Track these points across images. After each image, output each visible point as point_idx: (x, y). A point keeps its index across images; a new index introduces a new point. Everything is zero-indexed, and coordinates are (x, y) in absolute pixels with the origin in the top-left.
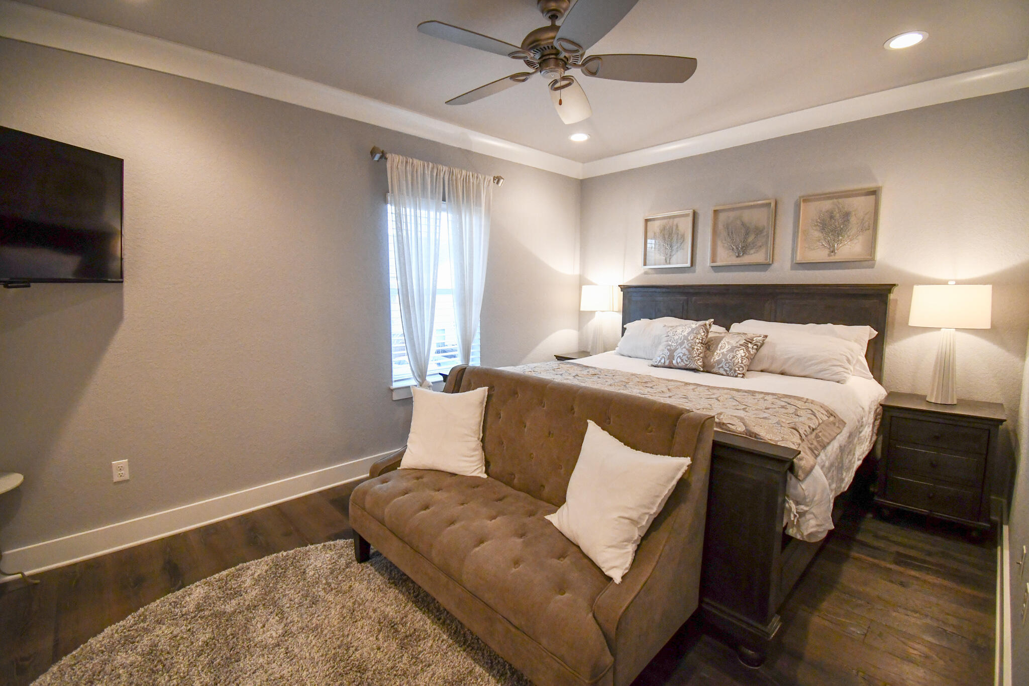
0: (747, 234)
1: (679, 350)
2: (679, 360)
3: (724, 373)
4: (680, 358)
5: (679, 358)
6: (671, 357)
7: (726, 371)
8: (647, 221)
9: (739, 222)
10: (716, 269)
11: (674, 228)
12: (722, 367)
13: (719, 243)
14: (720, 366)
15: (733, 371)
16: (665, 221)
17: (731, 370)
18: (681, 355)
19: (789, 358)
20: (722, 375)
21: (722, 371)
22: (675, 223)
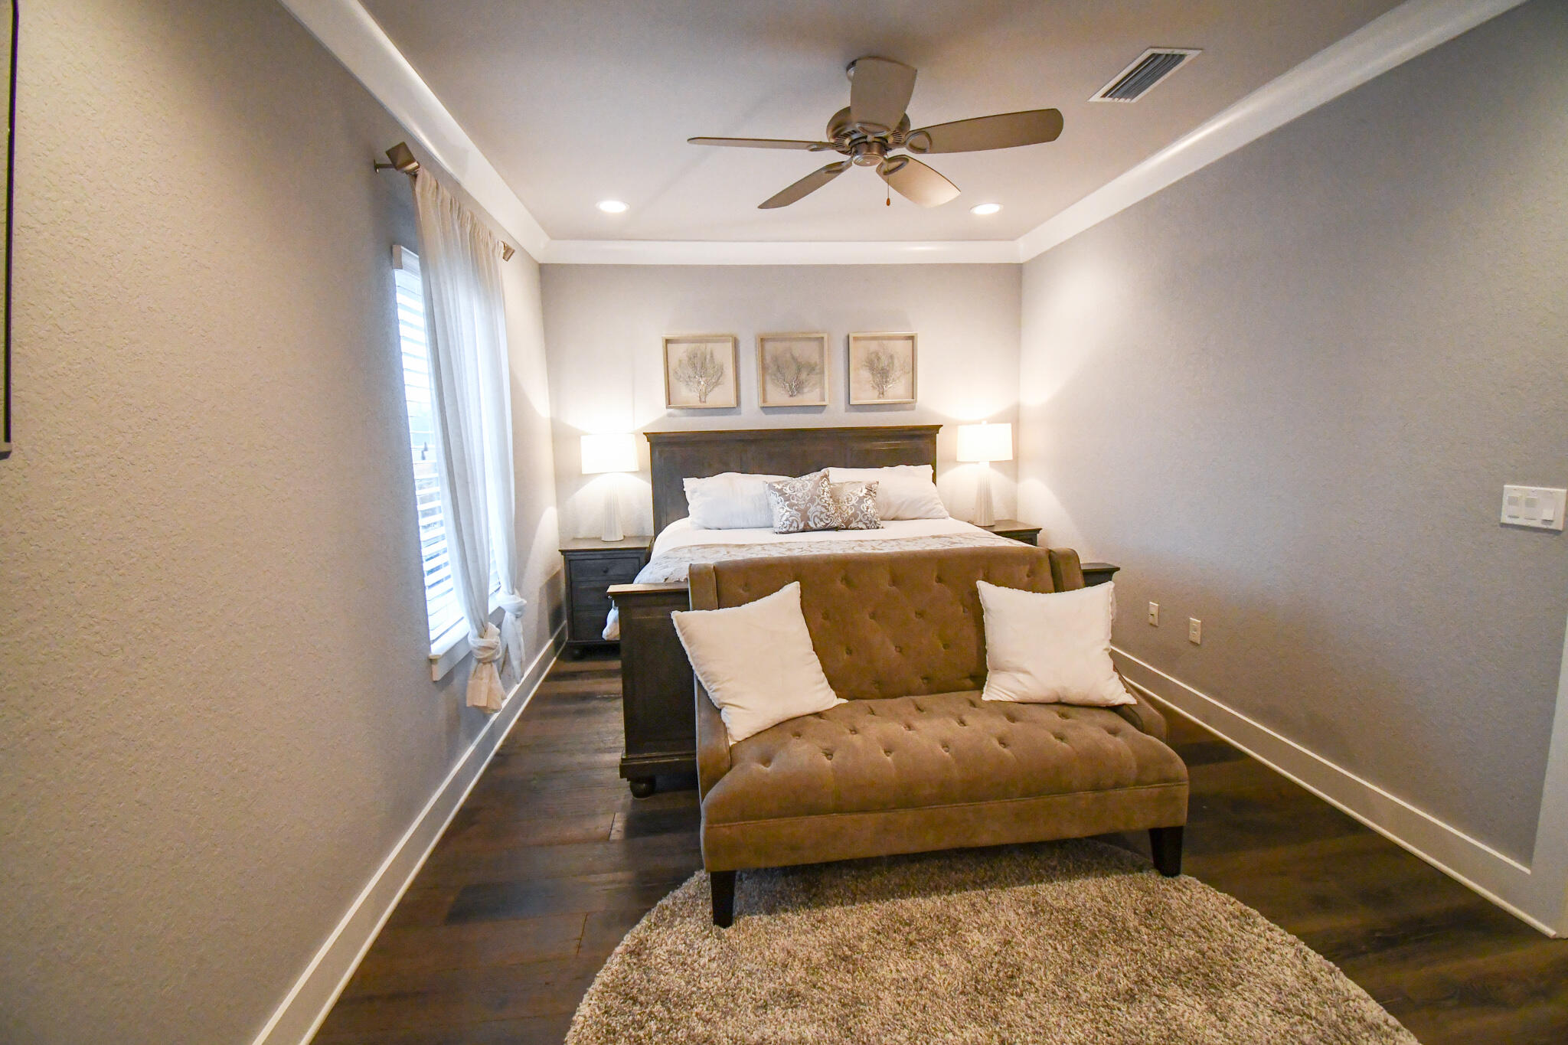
0: (799, 370)
1: (812, 509)
2: (817, 520)
3: (864, 527)
4: (818, 518)
5: (816, 518)
6: (805, 518)
7: (866, 524)
8: (667, 341)
9: (788, 355)
10: (766, 409)
11: (708, 357)
12: (861, 521)
13: (768, 378)
14: (858, 520)
15: (873, 523)
16: (693, 345)
17: (871, 522)
18: (818, 514)
19: (903, 503)
20: (862, 529)
21: (861, 525)
22: (708, 350)
